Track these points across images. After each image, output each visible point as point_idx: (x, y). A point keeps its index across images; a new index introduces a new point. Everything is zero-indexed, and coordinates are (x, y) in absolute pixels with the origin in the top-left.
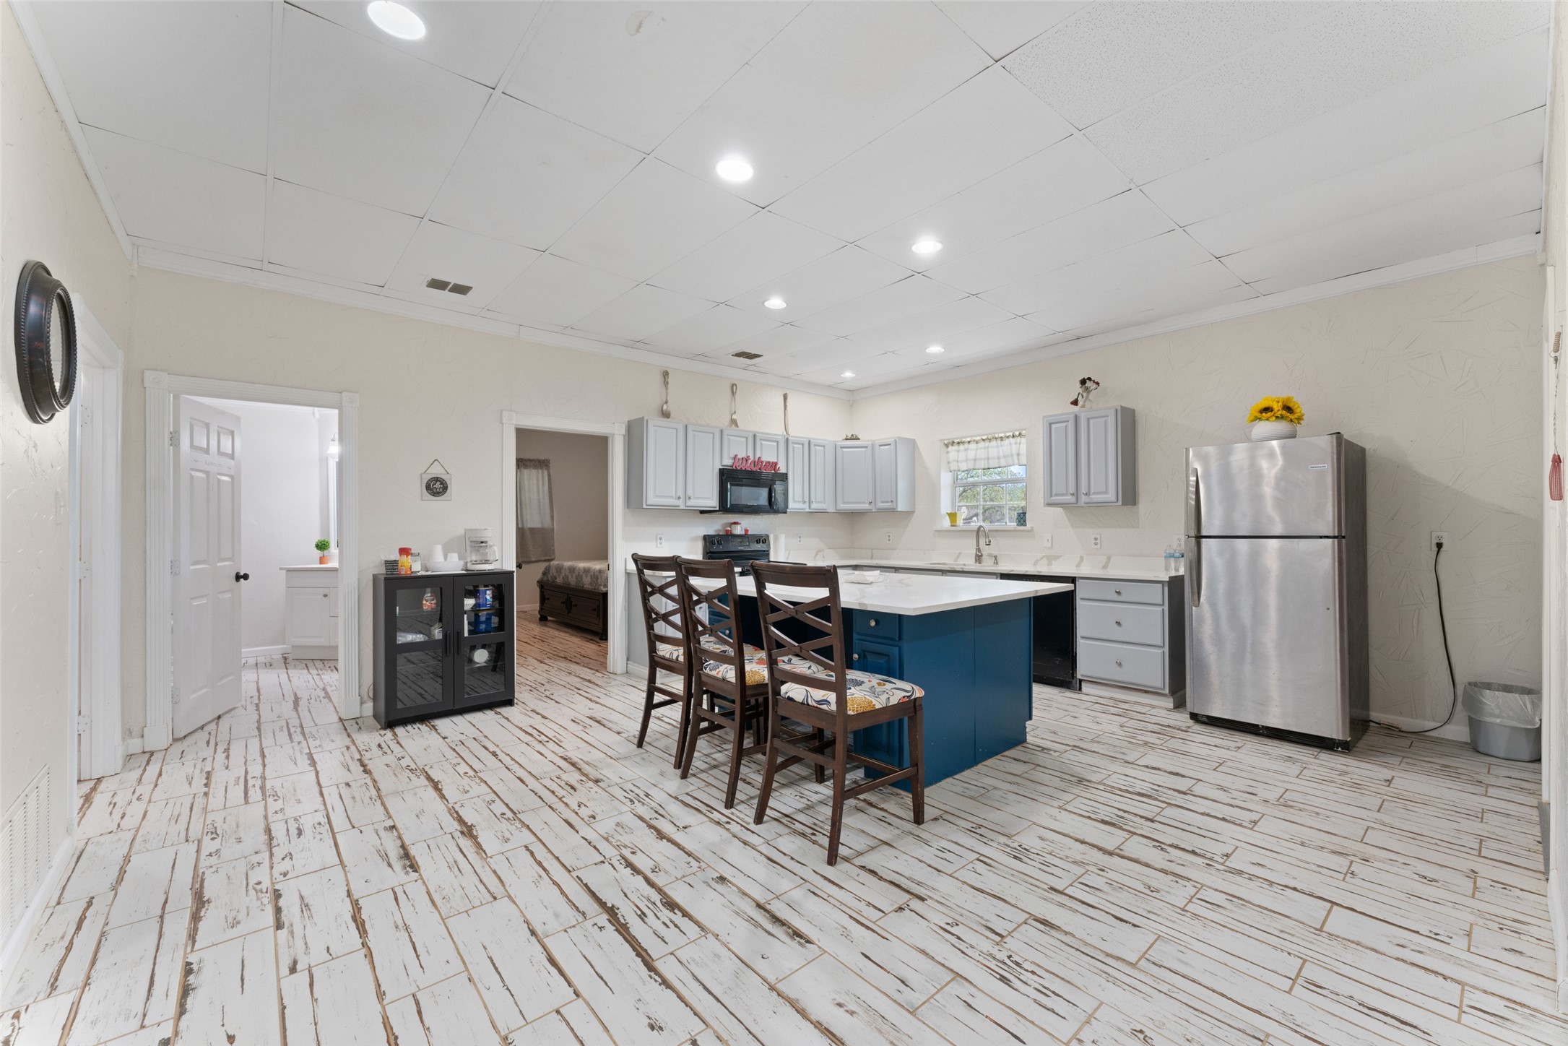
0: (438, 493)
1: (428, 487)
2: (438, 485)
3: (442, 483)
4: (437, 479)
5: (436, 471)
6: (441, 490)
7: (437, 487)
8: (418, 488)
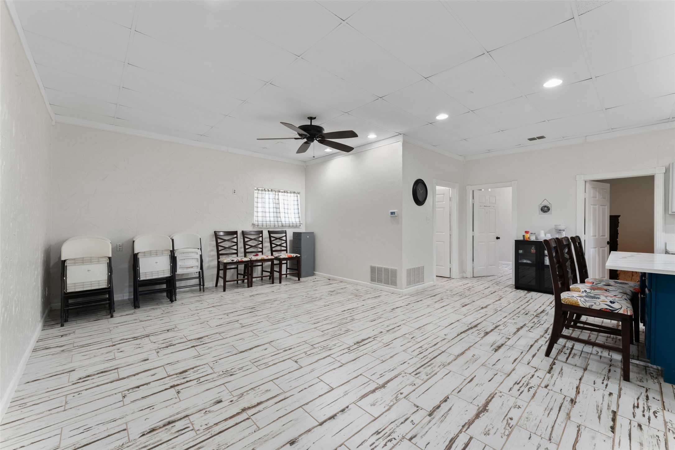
0: (546, 211)
1: (542, 210)
2: (546, 208)
3: (547, 208)
4: (545, 206)
5: (545, 203)
6: (547, 210)
7: (545, 209)
8: (538, 210)
